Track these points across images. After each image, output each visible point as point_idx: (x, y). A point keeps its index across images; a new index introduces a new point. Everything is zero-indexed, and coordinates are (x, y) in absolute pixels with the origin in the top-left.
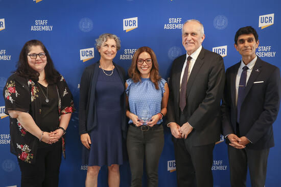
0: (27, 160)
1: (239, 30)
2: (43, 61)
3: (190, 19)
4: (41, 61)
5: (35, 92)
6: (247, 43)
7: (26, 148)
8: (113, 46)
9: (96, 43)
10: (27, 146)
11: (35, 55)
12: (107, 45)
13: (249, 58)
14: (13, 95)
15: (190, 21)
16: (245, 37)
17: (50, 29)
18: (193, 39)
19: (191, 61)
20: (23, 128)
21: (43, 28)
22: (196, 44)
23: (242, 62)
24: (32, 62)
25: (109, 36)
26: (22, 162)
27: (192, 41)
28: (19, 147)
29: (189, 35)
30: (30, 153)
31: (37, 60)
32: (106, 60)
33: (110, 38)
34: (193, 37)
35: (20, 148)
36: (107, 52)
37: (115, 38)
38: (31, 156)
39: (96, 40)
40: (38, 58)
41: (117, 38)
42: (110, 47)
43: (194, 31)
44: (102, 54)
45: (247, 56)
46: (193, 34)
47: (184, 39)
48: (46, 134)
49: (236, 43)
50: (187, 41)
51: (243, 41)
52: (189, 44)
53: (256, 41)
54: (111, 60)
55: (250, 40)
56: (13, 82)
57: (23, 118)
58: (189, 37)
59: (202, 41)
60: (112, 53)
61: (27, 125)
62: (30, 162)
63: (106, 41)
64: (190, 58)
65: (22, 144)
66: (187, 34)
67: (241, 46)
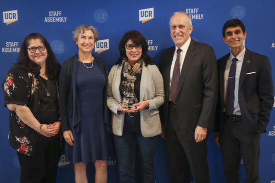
0: (26, 153)
1: (227, 23)
2: (43, 55)
3: (176, 12)
4: (41, 54)
5: (35, 83)
6: (234, 36)
7: (24, 140)
8: (90, 38)
9: (73, 35)
10: (25, 138)
11: (34, 48)
12: (84, 37)
13: (238, 49)
14: (10, 88)
15: (176, 13)
16: (233, 29)
17: (64, 20)
18: (181, 32)
19: (181, 53)
20: (21, 121)
21: (57, 20)
22: (184, 36)
23: (231, 54)
24: (32, 56)
25: (86, 27)
26: (21, 155)
27: (181, 34)
28: (18, 139)
29: (177, 28)
30: (29, 145)
31: (36, 54)
32: (84, 52)
33: (87, 29)
34: (181, 30)
35: (19, 141)
36: (85, 45)
37: (92, 30)
38: (30, 148)
39: (73, 32)
40: (37, 51)
41: (94, 29)
42: (87, 38)
43: (182, 23)
44: (80, 46)
45: (236, 48)
46: (181, 27)
47: (172, 32)
48: (45, 126)
49: (224, 35)
50: (175, 34)
51: (230, 34)
52: (177, 37)
53: (244, 33)
54: (89, 52)
55: (237, 32)
56: (12, 75)
57: (22, 111)
58: (178, 30)
59: (190, 32)
60: (90, 45)
61: (25, 118)
62: (29, 155)
63: (84, 33)
64: (179, 51)
65: (21, 137)
66: (175, 27)
67: (229, 38)
